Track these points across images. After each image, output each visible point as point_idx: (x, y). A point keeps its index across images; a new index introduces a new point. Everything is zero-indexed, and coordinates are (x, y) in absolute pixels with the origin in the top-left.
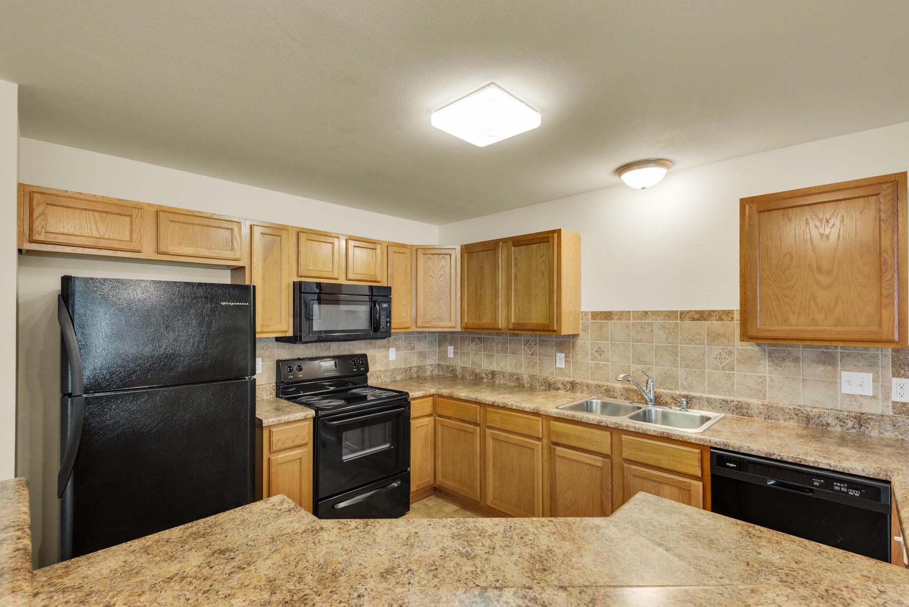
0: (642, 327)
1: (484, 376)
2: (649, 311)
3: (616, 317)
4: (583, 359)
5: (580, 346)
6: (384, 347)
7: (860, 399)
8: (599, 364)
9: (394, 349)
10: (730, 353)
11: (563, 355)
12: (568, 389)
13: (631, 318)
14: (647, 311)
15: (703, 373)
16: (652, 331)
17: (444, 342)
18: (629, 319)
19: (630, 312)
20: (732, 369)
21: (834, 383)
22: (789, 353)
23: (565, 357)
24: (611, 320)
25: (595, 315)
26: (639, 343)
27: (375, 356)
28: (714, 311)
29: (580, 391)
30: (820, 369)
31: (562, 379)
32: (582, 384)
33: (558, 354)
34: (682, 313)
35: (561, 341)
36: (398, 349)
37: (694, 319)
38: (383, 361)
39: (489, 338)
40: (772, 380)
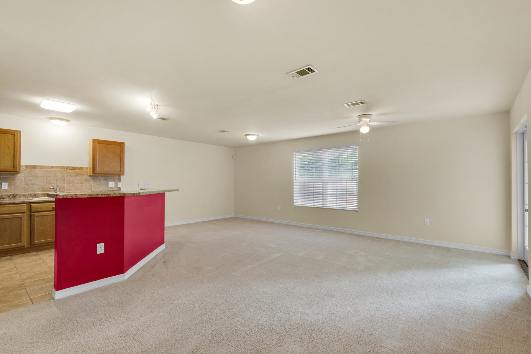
0: (51, 172)
2: (54, 166)
3: (38, 168)
4: (19, 184)
5: (18, 179)
7: (112, 188)
8: (29, 186)
10: (82, 179)
11: (7, 183)
12: (11, 198)
13: (46, 168)
15: (74, 185)
16: (55, 173)
19: (45, 166)
20: (83, 183)
21: (107, 184)
22: (98, 178)
24: (36, 169)
25: (27, 166)
28: (77, 167)
29: (19, 198)
30: (105, 181)
31: (6, 194)
33: (3, 183)
34: (67, 167)
35: (6, 177)
37: (71, 169)
40: (93, 185)
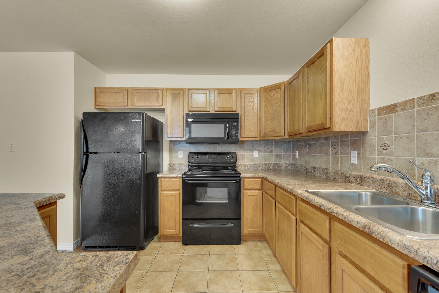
0: (428, 113)
1: (310, 170)
2: (436, 93)
3: (399, 109)
4: (370, 155)
5: (368, 143)
6: (250, 150)
8: (384, 158)
9: (257, 151)
11: (356, 152)
12: (358, 182)
13: (416, 106)
14: (434, 94)
17: (294, 149)
18: (413, 108)
19: (414, 99)
23: (358, 154)
24: (395, 112)
25: (381, 111)
26: (425, 133)
27: (244, 155)
29: (366, 185)
31: (354, 173)
32: (368, 178)
33: (352, 152)
35: (355, 140)
36: (259, 152)
38: (249, 158)
39: (313, 143)
